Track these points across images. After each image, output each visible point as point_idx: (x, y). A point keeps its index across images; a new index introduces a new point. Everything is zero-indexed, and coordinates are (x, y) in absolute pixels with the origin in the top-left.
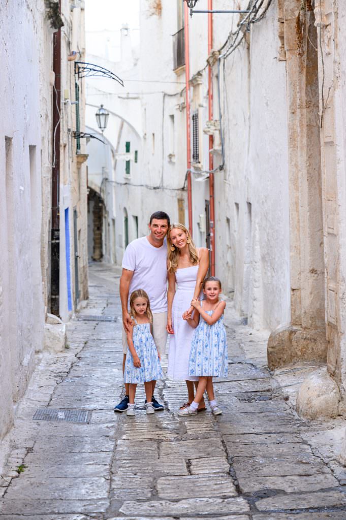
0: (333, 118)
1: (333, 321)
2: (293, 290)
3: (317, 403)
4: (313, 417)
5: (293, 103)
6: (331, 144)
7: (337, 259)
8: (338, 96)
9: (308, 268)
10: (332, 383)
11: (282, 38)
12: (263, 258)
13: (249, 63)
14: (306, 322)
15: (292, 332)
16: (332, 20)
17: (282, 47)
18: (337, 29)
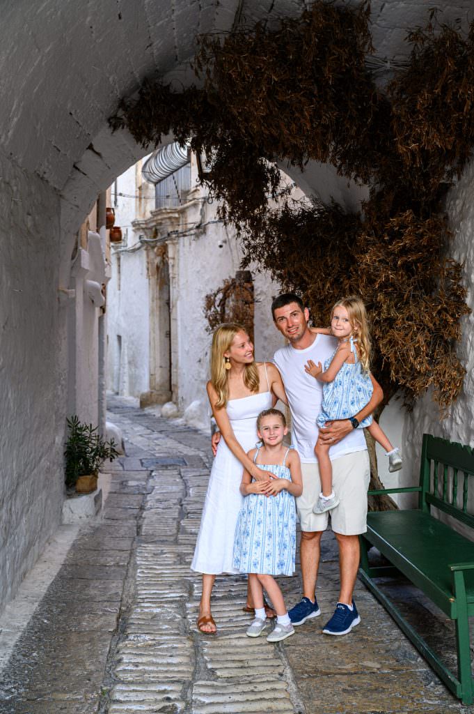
0: (176, 311)
1: (175, 383)
2: (152, 375)
3: (170, 413)
4: (169, 417)
5: (153, 297)
6: (176, 320)
7: (177, 361)
8: (179, 303)
9: (159, 365)
10: (175, 406)
11: (148, 269)
12: (130, 363)
13: (119, 266)
14: (157, 388)
15: (152, 393)
16: (176, 276)
17: (148, 273)
18: (178, 280)
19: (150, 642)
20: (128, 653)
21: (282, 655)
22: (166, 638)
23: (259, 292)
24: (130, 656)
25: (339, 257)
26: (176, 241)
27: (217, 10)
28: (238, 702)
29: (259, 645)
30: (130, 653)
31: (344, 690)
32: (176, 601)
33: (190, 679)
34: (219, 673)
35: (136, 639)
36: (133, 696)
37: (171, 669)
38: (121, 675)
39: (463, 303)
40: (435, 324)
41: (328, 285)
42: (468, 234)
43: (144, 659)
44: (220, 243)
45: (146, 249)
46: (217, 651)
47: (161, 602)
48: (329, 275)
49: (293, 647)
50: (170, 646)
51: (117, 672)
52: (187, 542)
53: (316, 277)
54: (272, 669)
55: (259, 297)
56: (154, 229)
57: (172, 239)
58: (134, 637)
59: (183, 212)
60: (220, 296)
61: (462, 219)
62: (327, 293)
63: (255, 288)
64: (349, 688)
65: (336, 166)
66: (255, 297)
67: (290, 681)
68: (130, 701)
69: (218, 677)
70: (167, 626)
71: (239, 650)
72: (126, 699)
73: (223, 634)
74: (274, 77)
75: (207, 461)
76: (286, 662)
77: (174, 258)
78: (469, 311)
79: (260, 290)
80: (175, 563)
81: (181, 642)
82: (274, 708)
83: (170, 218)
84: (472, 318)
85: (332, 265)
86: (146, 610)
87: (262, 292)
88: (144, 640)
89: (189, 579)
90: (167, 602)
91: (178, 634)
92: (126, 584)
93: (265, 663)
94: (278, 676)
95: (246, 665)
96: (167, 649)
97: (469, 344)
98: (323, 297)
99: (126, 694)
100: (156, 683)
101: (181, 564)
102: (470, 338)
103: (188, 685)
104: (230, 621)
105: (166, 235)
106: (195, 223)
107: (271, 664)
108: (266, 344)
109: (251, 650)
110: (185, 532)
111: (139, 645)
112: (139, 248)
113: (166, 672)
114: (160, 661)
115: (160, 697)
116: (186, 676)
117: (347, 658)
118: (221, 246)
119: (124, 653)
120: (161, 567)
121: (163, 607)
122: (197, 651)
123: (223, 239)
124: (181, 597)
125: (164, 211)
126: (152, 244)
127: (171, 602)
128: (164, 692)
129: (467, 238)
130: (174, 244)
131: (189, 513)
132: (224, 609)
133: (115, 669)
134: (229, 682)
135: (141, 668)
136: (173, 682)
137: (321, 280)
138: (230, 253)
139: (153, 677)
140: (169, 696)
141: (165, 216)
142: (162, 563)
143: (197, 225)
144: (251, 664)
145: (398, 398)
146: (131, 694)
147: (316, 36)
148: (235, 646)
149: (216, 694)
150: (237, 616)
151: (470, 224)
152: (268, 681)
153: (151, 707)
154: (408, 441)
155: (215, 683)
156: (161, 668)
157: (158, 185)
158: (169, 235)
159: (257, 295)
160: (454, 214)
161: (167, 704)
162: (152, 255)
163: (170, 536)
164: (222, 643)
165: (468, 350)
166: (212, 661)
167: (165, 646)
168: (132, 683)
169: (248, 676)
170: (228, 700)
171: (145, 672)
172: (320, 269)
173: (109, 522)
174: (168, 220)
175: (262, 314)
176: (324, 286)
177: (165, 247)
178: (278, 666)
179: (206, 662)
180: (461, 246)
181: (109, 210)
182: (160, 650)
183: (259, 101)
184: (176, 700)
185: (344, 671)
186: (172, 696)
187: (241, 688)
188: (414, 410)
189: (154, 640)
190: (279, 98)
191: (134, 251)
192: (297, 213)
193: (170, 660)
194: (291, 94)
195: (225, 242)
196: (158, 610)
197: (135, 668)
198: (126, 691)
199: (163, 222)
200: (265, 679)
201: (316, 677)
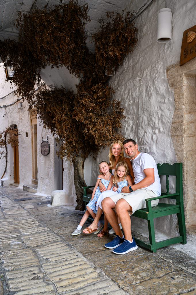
19: (13, 254)
20: (5, 259)
21: (73, 249)
22: (19, 251)
23: (20, 131)
24: (7, 260)
27: (21, 7)
28: (66, 269)
29: (61, 247)
30: (6, 259)
31: (106, 256)
32: (16, 237)
33: (39, 264)
34: (50, 260)
35: (6, 253)
36: (17, 275)
37: (28, 261)
38: (6, 268)
39: (122, 115)
40: (111, 123)
42: (123, 91)
43: (14, 260)
44: (3, 115)
46: (45, 252)
47: (10, 239)
48: (64, 112)
49: (76, 245)
50: (23, 253)
51: (4, 267)
52: (10, 217)
53: (59, 112)
54: (73, 254)
55: (20, 133)
58: (5, 253)
60: (4, 134)
61: (118, 87)
63: (18, 130)
64: (108, 255)
65: (68, 69)
66: (19, 133)
67: (82, 257)
68: (17, 278)
69: (51, 261)
70: (17, 247)
71: (54, 250)
72: (14, 277)
73: (43, 246)
74: (54, 25)
75: (3, 193)
76: (76, 251)
78: (125, 117)
79: (21, 130)
80: (8, 225)
81: (27, 251)
82: (83, 268)
84: (126, 119)
85: (64, 108)
86: (5, 242)
87: (21, 131)
88: (10, 253)
89: (18, 229)
90: (12, 238)
91: (24, 249)
93: (68, 253)
94: (76, 256)
95: (61, 255)
96: (22, 255)
97: (126, 128)
99: (13, 275)
100: (24, 268)
101: (11, 225)
102: (126, 126)
103: (40, 267)
104: (43, 241)
107: (71, 252)
108: (24, 150)
109: (59, 249)
110: (6, 214)
111: (8, 255)
113: (27, 263)
114: (21, 260)
115: (30, 274)
116: (37, 263)
117: (99, 245)
118: (4, 116)
119: (3, 260)
120: (3, 227)
121: (11, 240)
122: (35, 253)
123: (4, 114)
124: (17, 235)
127: (14, 238)
128: (30, 271)
129: (122, 92)
131: (5, 209)
132: (38, 237)
133: (2, 266)
134: (57, 262)
135: (14, 264)
136: (32, 267)
137: (61, 114)
138: (7, 118)
139: (22, 266)
140: (34, 272)
142: (3, 225)
144: (63, 254)
145: (91, 155)
146: (16, 275)
147: (70, 12)
148: (51, 249)
149: (54, 268)
150: (45, 239)
151: (123, 87)
152: (73, 259)
153: (28, 278)
154: (94, 171)
155: (51, 264)
156: (23, 262)
159: (20, 132)
160: (114, 86)
161: (35, 276)
163: (2, 216)
164: (45, 249)
165: (125, 131)
166: (44, 256)
167: (21, 254)
168: (13, 270)
169: (64, 259)
170: (61, 269)
171: (17, 265)
172: (60, 110)
175: (22, 139)
176: (62, 116)
178: (74, 253)
179: (42, 257)
180: (119, 96)
182: (19, 256)
183: (48, 35)
184: (37, 273)
185: (101, 250)
186: (36, 272)
187: (64, 263)
188: (97, 159)
189: (14, 252)
190: (55, 35)
193: (26, 259)
194: (60, 33)
195: (5, 115)
196: (10, 242)
197: (12, 264)
198: (13, 274)
200: (72, 258)
201: (92, 254)
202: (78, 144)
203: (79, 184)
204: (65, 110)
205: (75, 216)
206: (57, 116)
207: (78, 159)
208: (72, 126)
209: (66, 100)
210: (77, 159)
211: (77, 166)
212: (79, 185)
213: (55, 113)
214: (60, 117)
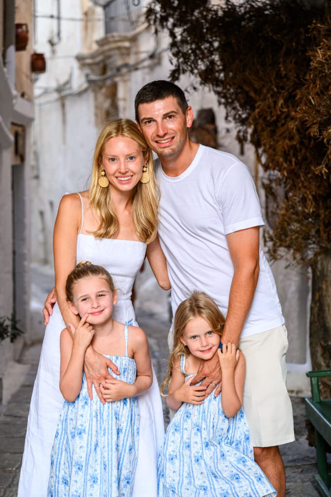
23: (223, 134)
25: (296, 63)
26: (126, 78)
41: (281, 102)
45: (94, 91)
48: (283, 88)
53: (265, 91)
55: (224, 141)
56: (101, 65)
57: (122, 75)
59: (134, 39)
62: (279, 113)
63: (219, 129)
66: (218, 140)
77: (124, 100)
83: (119, 48)
85: (286, 75)
92: (8, 492)
98: (275, 118)
105: (114, 71)
106: (147, 52)
112: (86, 90)
125: (111, 39)
126: (100, 83)
130: (125, 81)
137: (272, 96)
141: (113, 45)
143: (150, 54)
157: (107, 9)
158: (118, 69)
159: (221, 138)
162: (101, 98)
172: (271, 82)
173: (9, 419)
174: (116, 52)
176: (275, 103)
177: (115, 87)
181: (19, 26)
191: (80, 94)
192: (242, 10)
199: (112, 53)
202: (326, 208)
203: (322, 355)
204: (288, 79)
205: (298, 467)
206: (259, 103)
207: (325, 263)
208: (306, 141)
209: (294, 44)
210: (322, 264)
211: (320, 289)
212: (324, 358)
213: (252, 94)
214: (269, 107)
